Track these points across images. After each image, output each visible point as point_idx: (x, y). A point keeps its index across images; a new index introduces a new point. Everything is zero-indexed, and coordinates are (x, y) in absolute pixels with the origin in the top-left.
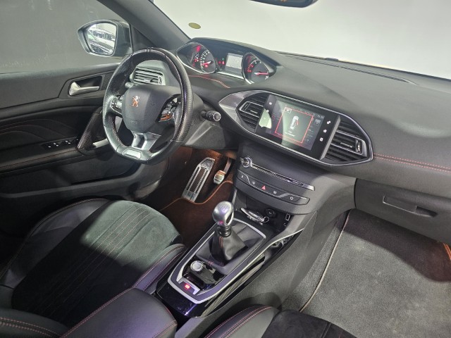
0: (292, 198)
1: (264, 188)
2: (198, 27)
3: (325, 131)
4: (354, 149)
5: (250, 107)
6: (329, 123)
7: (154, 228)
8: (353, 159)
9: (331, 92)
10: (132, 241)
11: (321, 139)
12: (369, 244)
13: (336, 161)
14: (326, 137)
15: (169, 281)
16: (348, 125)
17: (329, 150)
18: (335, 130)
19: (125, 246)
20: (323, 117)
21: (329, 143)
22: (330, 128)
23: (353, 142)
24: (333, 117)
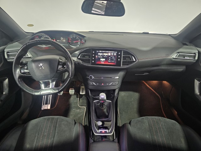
0: (114, 84)
1: (103, 84)
2: (32, 25)
3: (119, 57)
4: (130, 60)
5: (83, 56)
6: (119, 53)
7: (63, 123)
8: (131, 63)
9: (114, 43)
10: (56, 134)
11: (119, 60)
12: (125, 92)
13: (126, 65)
14: (120, 58)
15: (95, 134)
16: (126, 53)
17: (123, 62)
18: (122, 55)
19: (54, 137)
20: (116, 52)
21: (122, 60)
22: (121, 55)
23: (129, 58)
24: (120, 51)
